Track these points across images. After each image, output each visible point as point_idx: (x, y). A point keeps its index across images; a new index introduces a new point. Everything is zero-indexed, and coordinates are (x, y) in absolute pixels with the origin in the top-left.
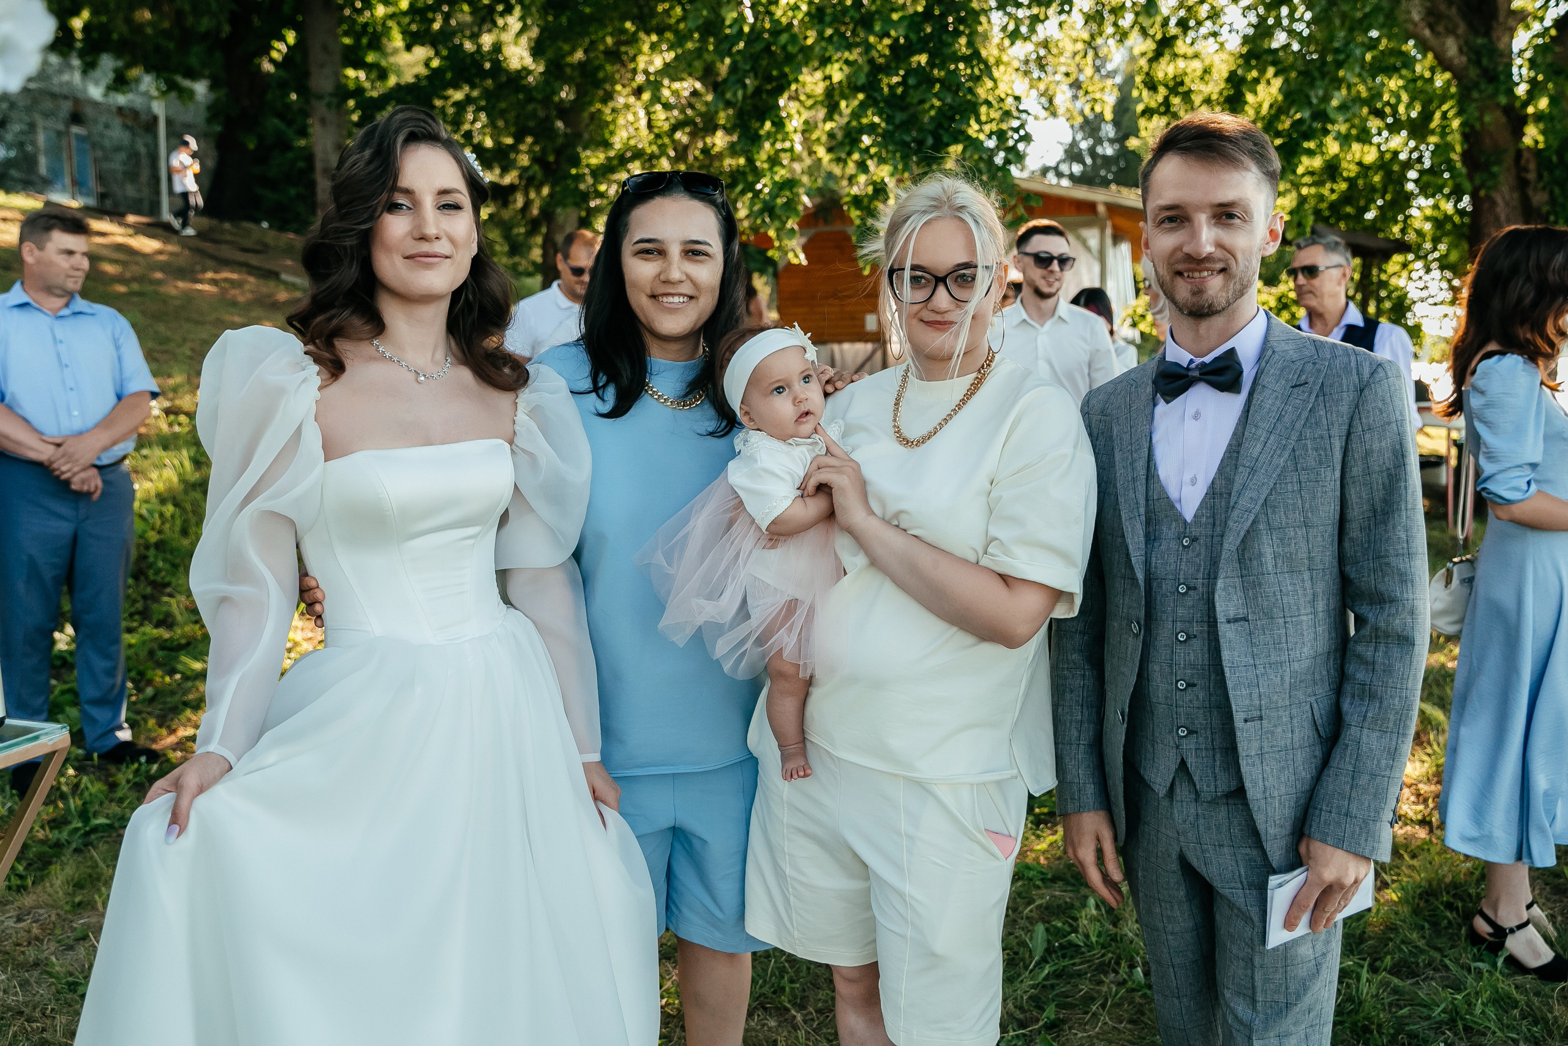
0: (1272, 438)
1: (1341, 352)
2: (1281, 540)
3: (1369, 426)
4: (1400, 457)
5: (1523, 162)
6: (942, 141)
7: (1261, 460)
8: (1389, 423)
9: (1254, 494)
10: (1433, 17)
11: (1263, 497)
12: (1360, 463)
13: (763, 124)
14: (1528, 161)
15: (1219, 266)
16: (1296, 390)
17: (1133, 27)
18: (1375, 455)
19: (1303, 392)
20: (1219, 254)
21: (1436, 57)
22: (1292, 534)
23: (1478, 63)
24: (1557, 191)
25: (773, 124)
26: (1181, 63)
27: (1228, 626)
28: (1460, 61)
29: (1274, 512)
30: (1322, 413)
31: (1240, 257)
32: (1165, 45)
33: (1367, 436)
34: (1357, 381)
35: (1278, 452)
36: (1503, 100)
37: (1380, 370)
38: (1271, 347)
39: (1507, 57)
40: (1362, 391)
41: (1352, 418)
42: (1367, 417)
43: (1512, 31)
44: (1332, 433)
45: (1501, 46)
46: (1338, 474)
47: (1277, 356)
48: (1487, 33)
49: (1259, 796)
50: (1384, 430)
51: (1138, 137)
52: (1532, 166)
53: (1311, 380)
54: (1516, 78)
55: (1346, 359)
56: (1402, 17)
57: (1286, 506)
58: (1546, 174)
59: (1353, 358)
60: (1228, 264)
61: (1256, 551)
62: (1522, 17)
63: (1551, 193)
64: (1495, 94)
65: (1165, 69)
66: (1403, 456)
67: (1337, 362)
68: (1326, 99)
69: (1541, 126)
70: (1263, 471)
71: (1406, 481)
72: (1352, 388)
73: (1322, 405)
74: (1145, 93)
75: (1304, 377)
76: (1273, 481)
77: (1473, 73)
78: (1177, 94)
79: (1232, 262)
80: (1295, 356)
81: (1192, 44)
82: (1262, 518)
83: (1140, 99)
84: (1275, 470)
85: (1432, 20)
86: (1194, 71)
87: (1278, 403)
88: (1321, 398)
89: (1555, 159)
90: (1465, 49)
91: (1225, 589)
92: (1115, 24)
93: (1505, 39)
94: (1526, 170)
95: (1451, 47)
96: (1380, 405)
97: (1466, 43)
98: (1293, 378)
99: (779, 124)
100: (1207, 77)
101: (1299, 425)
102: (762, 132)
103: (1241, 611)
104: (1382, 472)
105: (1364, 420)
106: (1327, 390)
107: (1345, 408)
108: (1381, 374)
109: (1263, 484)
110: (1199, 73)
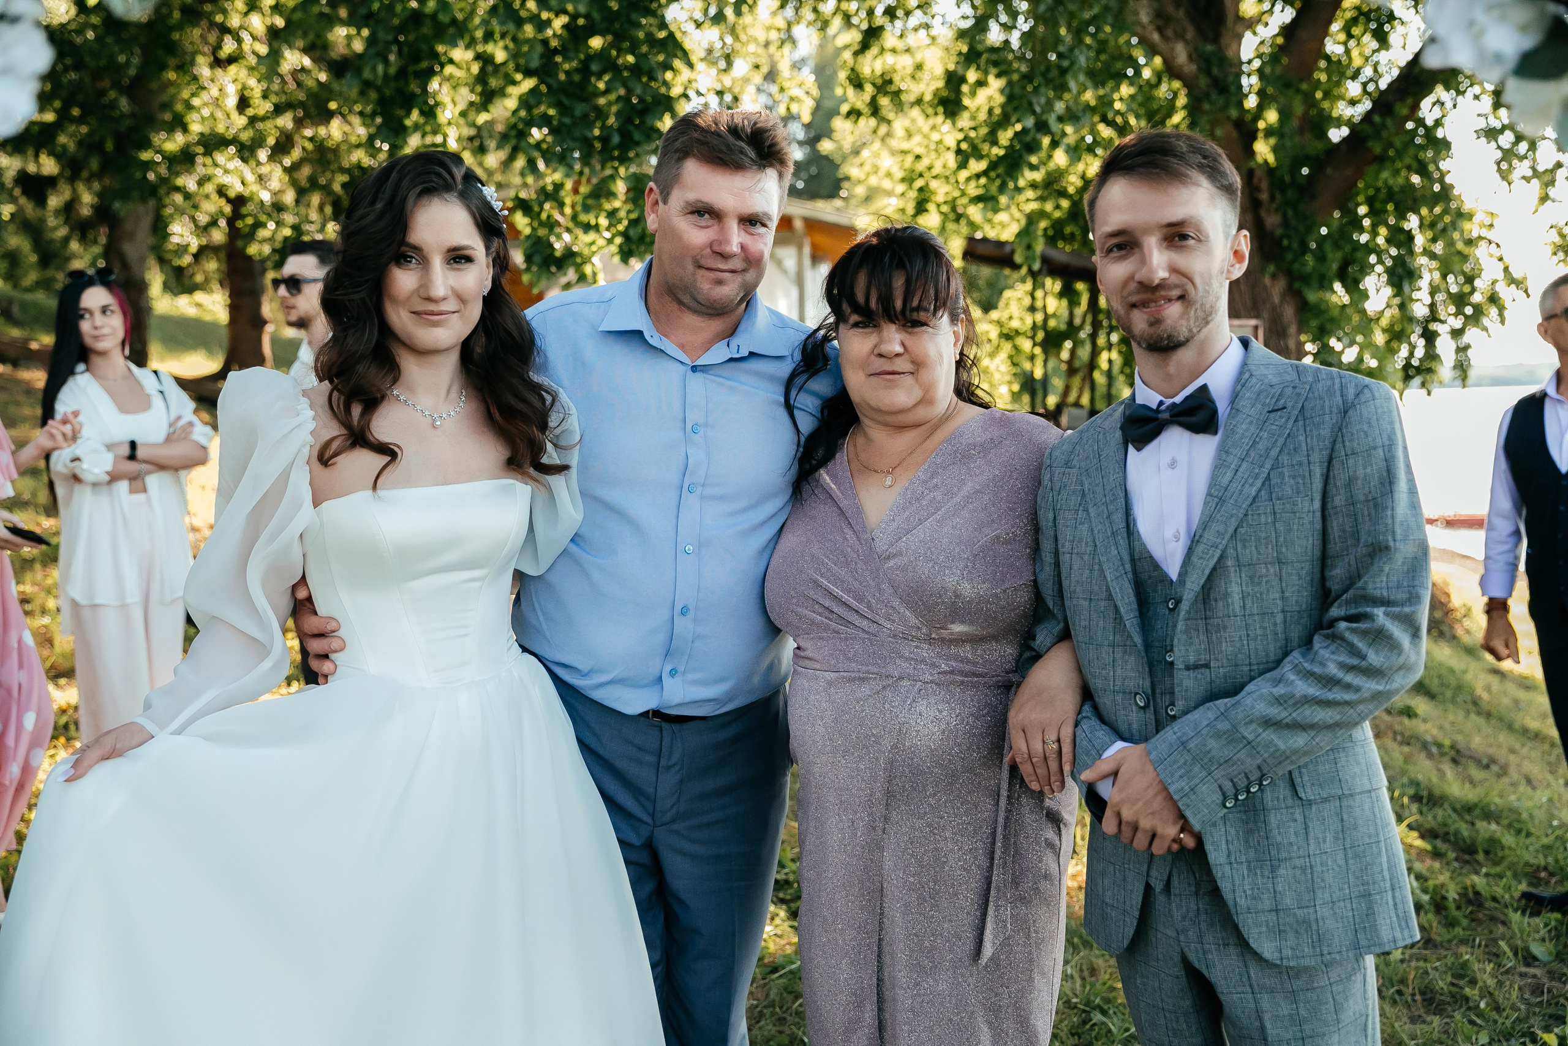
0: (1244, 465)
1: (1324, 376)
2: (1251, 578)
3: (1353, 449)
4: (1387, 485)
5: (1255, 181)
6: (631, 139)
7: (1231, 489)
8: (1375, 448)
9: (1221, 528)
10: (1162, 20)
11: (1231, 530)
12: (1342, 491)
13: (408, 114)
14: (1260, 180)
15: (1176, 293)
16: (1273, 415)
17: (835, 14)
18: (1359, 482)
19: (1281, 417)
20: (1175, 279)
21: (1165, 61)
22: (1264, 571)
23: (1208, 71)
24: (1290, 213)
25: (422, 113)
26: (889, 59)
27: (1186, 673)
28: (1191, 68)
29: (1244, 547)
30: (1302, 438)
31: (1198, 281)
32: (872, 35)
33: (1351, 462)
34: (1341, 402)
35: (1250, 481)
36: (1234, 113)
37: (1366, 391)
38: (1249, 370)
39: (1235, 67)
40: (1346, 412)
41: (1334, 442)
42: (1351, 441)
43: (1240, 37)
44: (1312, 459)
45: (1230, 53)
46: (1317, 504)
47: (1254, 380)
48: (1216, 39)
49: (1223, 860)
50: (1369, 455)
51: (831, 139)
52: (1264, 185)
53: (1289, 405)
54: (1246, 90)
55: (1329, 383)
56: (1130, 19)
57: (1258, 540)
58: (1278, 196)
59: (1337, 381)
60: (1186, 291)
61: (1223, 589)
62: (1251, 24)
63: (1285, 215)
64: (1225, 108)
65: (871, 65)
66: (1391, 483)
67: (1320, 385)
68: (1049, 106)
69: (1272, 141)
70: (1232, 501)
71: (1393, 509)
72: (1335, 410)
73: (1302, 431)
74: (851, 92)
75: (1282, 402)
76: (1242, 511)
77: (1203, 82)
78: (886, 94)
79: (1190, 287)
80: (1275, 381)
81: (901, 36)
82: (1231, 552)
83: (844, 99)
84: (1245, 500)
85: (1160, 22)
86: (904, 68)
87: (1252, 428)
88: (1301, 423)
89: (1287, 179)
90: (1194, 56)
91: (1186, 632)
92: (815, 10)
93: (1234, 47)
94: (1258, 189)
95: (1181, 54)
96: (1365, 427)
97: (1196, 49)
98: (1270, 402)
99: (430, 113)
100: (919, 74)
101: (1274, 453)
102: (408, 123)
103: (1203, 657)
104: (1367, 501)
105: (1347, 443)
106: (1307, 414)
107: (1326, 432)
108: (1367, 394)
109: (1232, 516)
110: (909, 70)
